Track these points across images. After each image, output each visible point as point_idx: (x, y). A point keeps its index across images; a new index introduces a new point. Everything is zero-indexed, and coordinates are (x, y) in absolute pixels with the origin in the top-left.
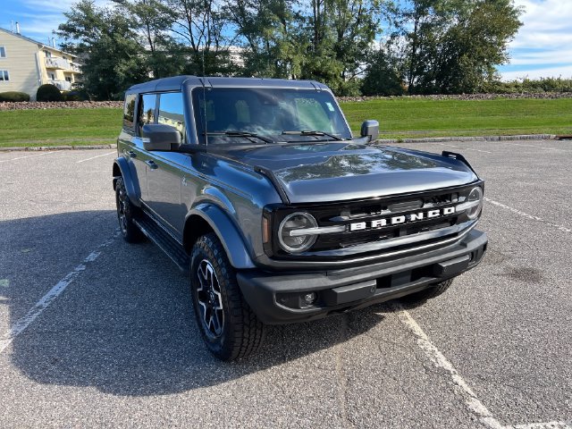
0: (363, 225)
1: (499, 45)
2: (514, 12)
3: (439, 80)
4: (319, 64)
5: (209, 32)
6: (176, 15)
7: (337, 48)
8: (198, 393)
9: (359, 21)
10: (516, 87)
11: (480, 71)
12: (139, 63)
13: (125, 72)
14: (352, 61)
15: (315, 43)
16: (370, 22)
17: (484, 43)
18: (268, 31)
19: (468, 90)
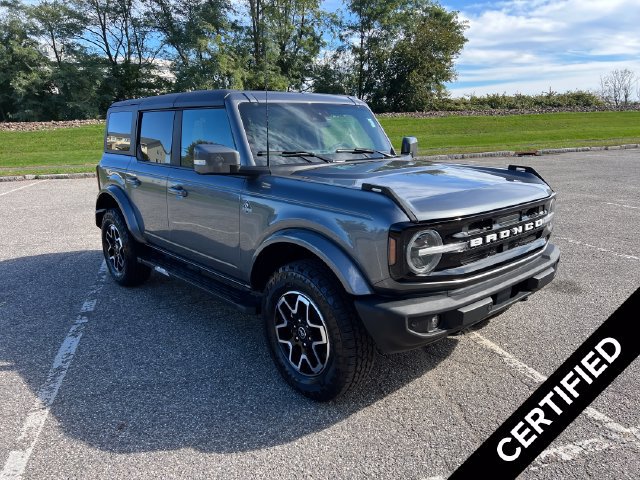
0: (479, 241)
1: (446, 61)
2: (457, 28)
3: (389, 97)
4: (262, 79)
5: (129, 41)
6: (86, 21)
7: (280, 63)
8: (313, 439)
9: (301, 33)
10: (465, 104)
11: (429, 88)
12: (43, 76)
13: (25, 87)
14: (297, 77)
15: (256, 57)
16: (313, 34)
17: (432, 59)
18: (203, 42)
19: (419, 107)
